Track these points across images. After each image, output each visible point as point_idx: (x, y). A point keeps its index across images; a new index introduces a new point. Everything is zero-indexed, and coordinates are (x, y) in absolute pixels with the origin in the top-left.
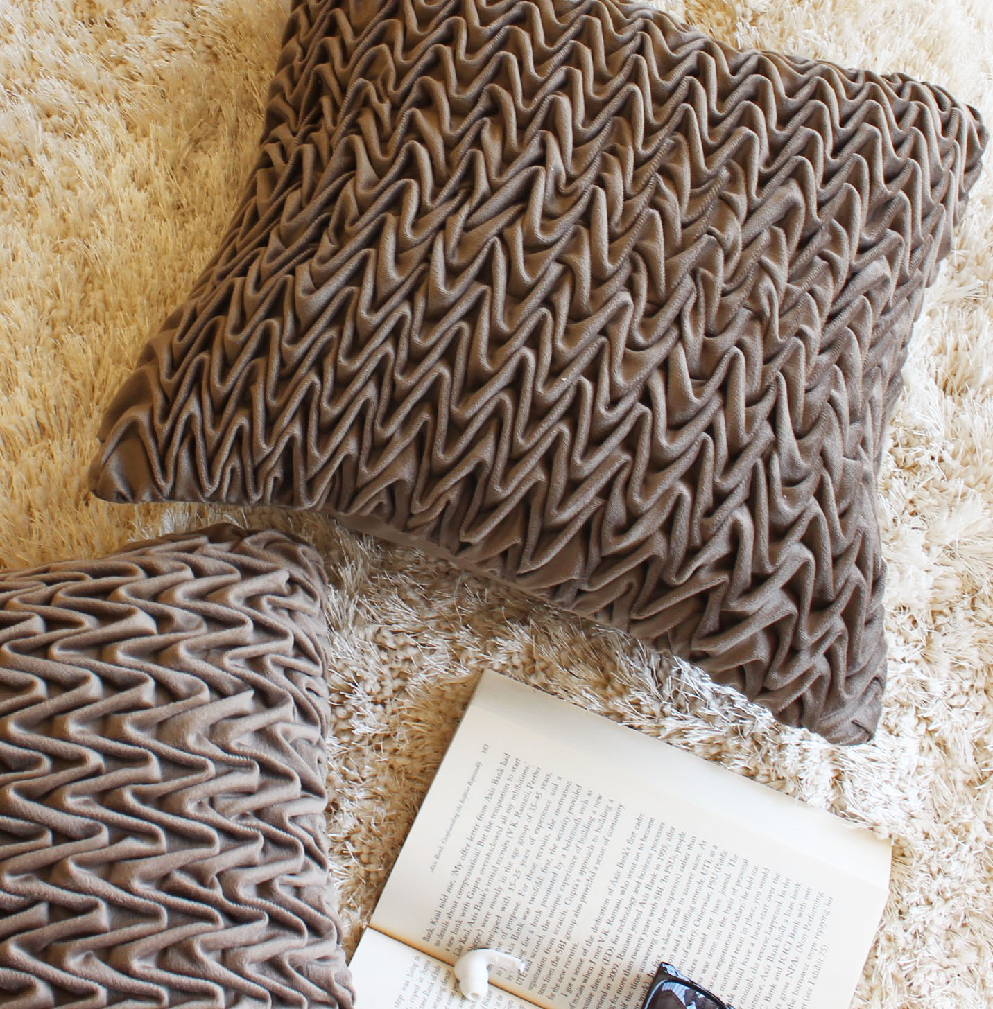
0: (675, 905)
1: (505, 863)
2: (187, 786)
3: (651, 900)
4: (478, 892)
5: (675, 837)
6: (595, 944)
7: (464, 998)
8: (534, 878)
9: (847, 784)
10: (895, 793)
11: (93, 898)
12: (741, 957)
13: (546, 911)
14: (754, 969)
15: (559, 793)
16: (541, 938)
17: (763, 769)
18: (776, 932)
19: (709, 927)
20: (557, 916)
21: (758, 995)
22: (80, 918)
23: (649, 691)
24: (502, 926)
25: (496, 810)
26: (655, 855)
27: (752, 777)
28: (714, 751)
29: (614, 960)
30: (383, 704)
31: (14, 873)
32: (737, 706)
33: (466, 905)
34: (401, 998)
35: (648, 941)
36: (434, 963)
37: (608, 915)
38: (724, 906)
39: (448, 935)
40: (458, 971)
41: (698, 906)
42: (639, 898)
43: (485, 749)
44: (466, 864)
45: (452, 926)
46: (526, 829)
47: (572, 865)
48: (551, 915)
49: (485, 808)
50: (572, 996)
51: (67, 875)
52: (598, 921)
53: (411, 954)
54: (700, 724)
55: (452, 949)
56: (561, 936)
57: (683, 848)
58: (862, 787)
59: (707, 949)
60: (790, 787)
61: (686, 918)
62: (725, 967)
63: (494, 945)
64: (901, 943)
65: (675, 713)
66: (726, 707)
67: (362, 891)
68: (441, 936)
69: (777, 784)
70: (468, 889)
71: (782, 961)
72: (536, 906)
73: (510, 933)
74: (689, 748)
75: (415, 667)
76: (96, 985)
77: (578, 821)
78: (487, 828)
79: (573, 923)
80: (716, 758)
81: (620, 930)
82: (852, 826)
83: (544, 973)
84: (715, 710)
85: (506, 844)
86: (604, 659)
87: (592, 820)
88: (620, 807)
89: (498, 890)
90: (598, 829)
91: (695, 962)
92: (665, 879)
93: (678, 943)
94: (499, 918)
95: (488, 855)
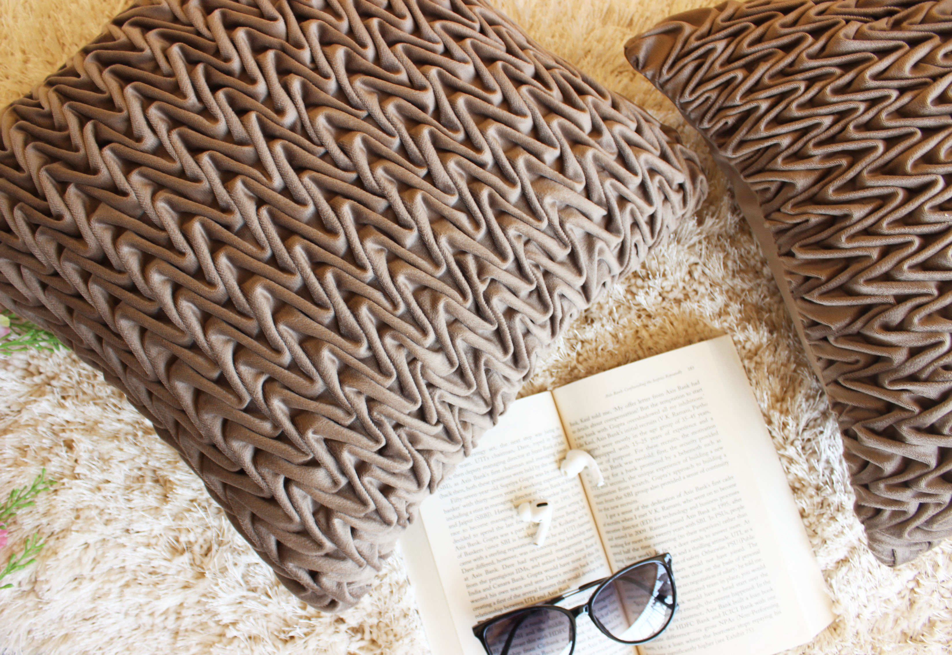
0: (703, 534)
1: (643, 429)
2: (522, 220)
3: (694, 520)
4: (616, 429)
5: (737, 505)
6: (646, 510)
7: (559, 468)
8: (650, 451)
9: (844, 569)
11: (413, 223)
12: (707, 591)
13: (639, 472)
14: (707, 602)
15: (704, 426)
16: (624, 481)
17: (812, 519)
18: (736, 598)
19: (708, 561)
20: (642, 479)
21: (696, 615)
22: (396, 226)
23: (798, 425)
24: (612, 456)
25: (666, 401)
26: (719, 502)
27: (802, 517)
28: (797, 485)
29: (646, 527)
30: (664, 299)
31: (387, 171)
32: (833, 477)
34: (530, 438)
35: (672, 536)
36: (563, 439)
37: (666, 504)
38: (725, 560)
39: (582, 433)
40: (570, 454)
41: (713, 547)
42: (689, 513)
43: (691, 368)
44: (625, 411)
45: (588, 431)
46: (671, 425)
47: (675, 464)
48: (640, 476)
49: (661, 395)
50: (610, 521)
51: (412, 199)
52: (659, 502)
53: (557, 423)
54: (805, 466)
55: (579, 442)
56: (634, 490)
57: (735, 514)
58: (851, 579)
59: (696, 569)
60: (816, 541)
61: (701, 546)
62: (694, 587)
63: (599, 460)
65: (799, 448)
66: (827, 472)
67: (564, 373)
68: (579, 430)
69: (811, 533)
70: (614, 423)
71: (725, 614)
72: (637, 464)
73: (612, 463)
74: (787, 471)
75: (697, 298)
76: (369, 267)
77: (699, 447)
78: (653, 405)
79: (646, 490)
80: (794, 490)
81: (665, 517)
82: (826, 590)
83: (608, 497)
84: (820, 467)
85: (654, 422)
86: (791, 388)
87: (707, 454)
88: (726, 463)
89: (627, 438)
90: (704, 462)
91: (683, 569)
92: (711, 518)
93: (685, 552)
94: (614, 451)
95: (640, 418)
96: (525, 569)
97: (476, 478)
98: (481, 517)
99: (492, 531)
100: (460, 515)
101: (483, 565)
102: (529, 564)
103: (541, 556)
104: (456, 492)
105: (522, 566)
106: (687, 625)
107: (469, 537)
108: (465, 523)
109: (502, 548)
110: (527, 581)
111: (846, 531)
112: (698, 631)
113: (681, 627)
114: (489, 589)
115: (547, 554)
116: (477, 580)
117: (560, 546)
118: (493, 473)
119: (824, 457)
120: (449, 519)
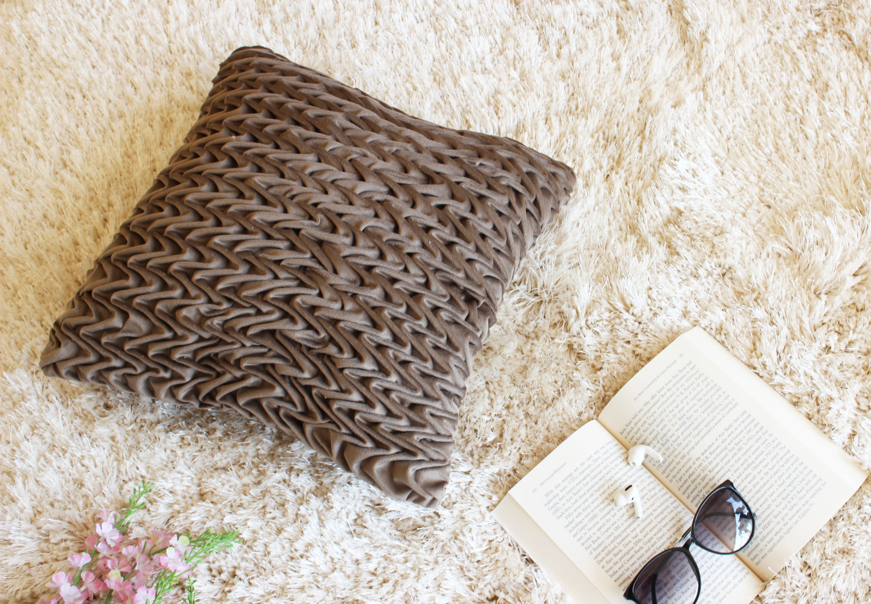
0: (746, 457)
1: (670, 409)
3: (735, 451)
4: (652, 418)
5: (758, 428)
6: (700, 461)
7: (628, 464)
8: (682, 420)
9: (856, 438)
12: (769, 493)
13: (682, 438)
14: (773, 501)
15: (709, 387)
16: (675, 449)
17: (816, 416)
18: (791, 488)
19: (759, 473)
20: (687, 441)
21: (771, 513)
23: (772, 359)
24: (659, 437)
25: (676, 384)
26: (745, 431)
27: (810, 419)
28: (795, 400)
29: (706, 472)
30: (640, 323)
32: (814, 381)
33: (645, 422)
34: (598, 451)
35: (726, 468)
36: (620, 446)
37: (711, 450)
38: (770, 466)
39: (632, 434)
40: (630, 451)
41: (757, 462)
42: (729, 448)
43: (681, 355)
44: (652, 403)
45: (635, 430)
46: (687, 397)
47: (703, 421)
48: (684, 440)
49: (670, 381)
50: (681, 483)
52: (706, 451)
53: (610, 438)
54: (792, 383)
55: (632, 442)
56: (685, 452)
57: (760, 434)
58: (864, 443)
59: (754, 482)
60: (827, 429)
61: (749, 466)
62: (759, 495)
63: (652, 445)
64: (854, 521)
65: (782, 374)
66: (809, 381)
68: (629, 433)
69: (821, 426)
70: (649, 414)
71: (789, 502)
72: (678, 433)
73: (661, 442)
74: (784, 394)
75: (663, 312)
77: (713, 403)
78: (668, 390)
79: (693, 448)
80: (795, 404)
81: (715, 459)
82: (850, 457)
83: (671, 467)
84: (803, 379)
85: (674, 400)
86: (757, 340)
87: (720, 405)
88: (737, 404)
89: (663, 420)
90: (722, 410)
91: (745, 487)
92: (746, 444)
93: (740, 475)
94: (659, 433)
95: (664, 403)
96: (640, 540)
97: (575, 494)
98: (592, 519)
99: (604, 525)
100: (577, 525)
101: (610, 552)
102: (641, 536)
103: (647, 526)
104: (566, 510)
105: (637, 539)
106: (769, 524)
107: (591, 537)
108: (583, 528)
109: (616, 533)
110: (646, 548)
111: (842, 411)
112: (778, 523)
113: (765, 527)
114: (622, 566)
115: (649, 523)
116: (611, 564)
117: (655, 514)
118: (585, 485)
119: (801, 372)
120: (571, 531)
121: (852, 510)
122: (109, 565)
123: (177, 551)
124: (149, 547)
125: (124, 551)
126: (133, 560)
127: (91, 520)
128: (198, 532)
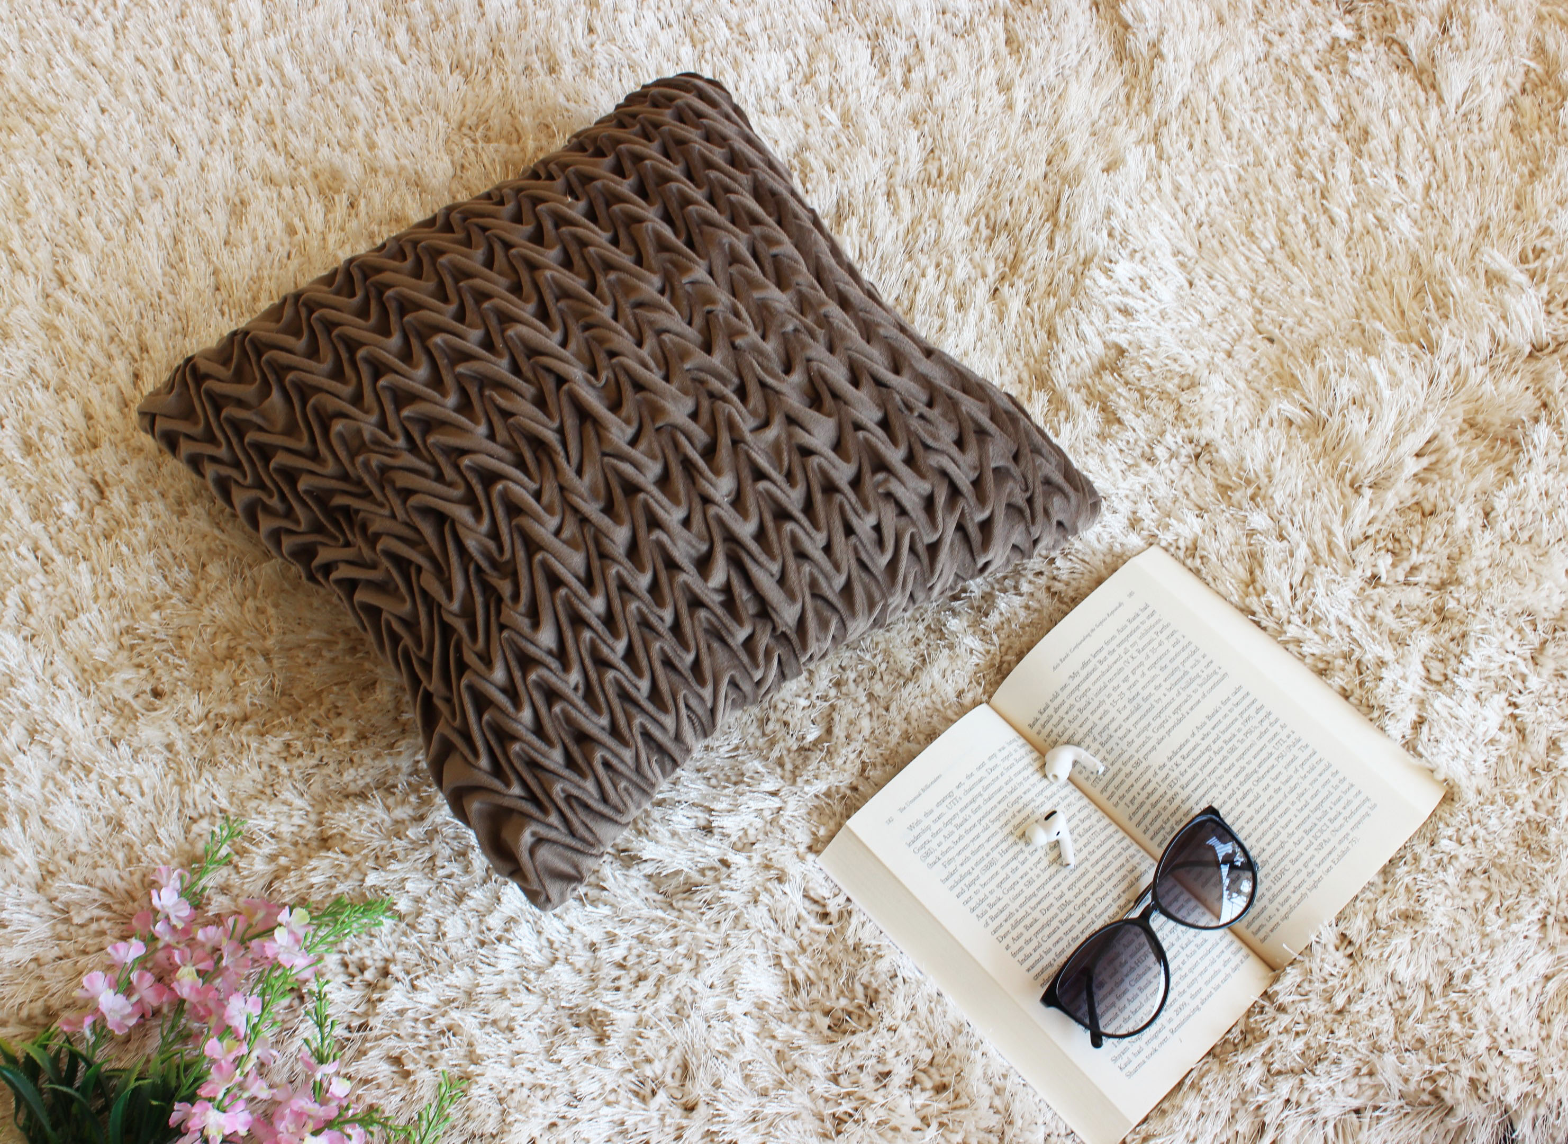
0: (1242, 763)
1: (1114, 684)
3: (1224, 752)
4: (1084, 700)
5: (1262, 714)
6: (1166, 770)
7: (1045, 776)
8: (1135, 703)
9: (1425, 728)
10: (1465, 752)
12: (1282, 822)
13: (1134, 732)
14: (1290, 835)
15: (1178, 648)
16: (1123, 752)
17: (1358, 692)
18: (1318, 814)
19: (1265, 789)
20: (1143, 738)
21: (1285, 856)
23: (1282, 598)
24: (1096, 732)
25: (1123, 642)
26: (1240, 721)
27: (1347, 698)
28: (1321, 665)
29: (1177, 788)
32: (1353, 634)
33: (1072, 706)
34: (994, 755)
35: (1210, 782)
36: (1030, 747)
37: (1184, 751)
38: (1282, 778)
39: (1049, 726)
40: (1048, 757)
41: (1262, 771)
42: (1215, 747)
43: (1131, 594)
44: (1083, 674)
45: (1055, 720)
46: (1141, 664)
47: (1169, 704)
48: (1138, 736)
49: (1113, 638)
50: (1133, 808)
52: (1175, 753)
53: (1011, 734)
54: (1317, 638)
55: (1050, 741)
56: (1140, 755)
57: (1266, 724)
58: (1438, 736)
59: (1257, 805)
60: (1376, 714)
61: (1248, 777)
62: (1266, 825)
63: (1084, 745)
64: (1424, 864)
65: (1299, 623)
66: (1345, 633)
67: (991, 676)
68: (1044, 726)
69: (1366, 709)
70: (1078, 693)
71: (1316, 838)
72: (1129, 725)
73: (1099, 740)
74: (1302, 657)
77: (1186, 673)
78: (1110, 653)
79: (1154, 748)
80: (1322, 673)
81: (1191, 766)
82: (1415, 761)
83: (1117, 781)
84: (1334, 631)
85: (1121, 670)
86: (1256, 565)
87: (1198, 676)
88: (1225, 675)
89: (1101, 703)
90: (1201, 685)
91: (1242, 813)
92: (1242, 741)
93: (1234, 793)
94: (1095, 725)
95: (1103, 674)
96: (1068, 903)
97: (958, 827)
98: (987, 868)
99: (1007, 877)
100: (962, 878)
101: (1018, 923)
102: (1069, 895)
103: (1079, 879)
104: (943, 854)
105: (1063, 901)
106: (1282, 873)
107: (986, 897)
108: (973, 883)
109: (1028, 892)
110: (1078, 915)
111: (1401, 683)
112: (1298, 872)
113: (1277, 879)
114: (1040, 946)
115: (1083, 874)
116: (1021, 942)
117: (1093, 859)
118: (975, 812)
119: (1332, 618)
120: (952, 888)
121: (1421, 848)
122: (177, 959)
123: (291, 932)
124: (240, 927)
125: (200, 935)
126: (217, 950)
127: (138, 885)
128: (322, 902)
